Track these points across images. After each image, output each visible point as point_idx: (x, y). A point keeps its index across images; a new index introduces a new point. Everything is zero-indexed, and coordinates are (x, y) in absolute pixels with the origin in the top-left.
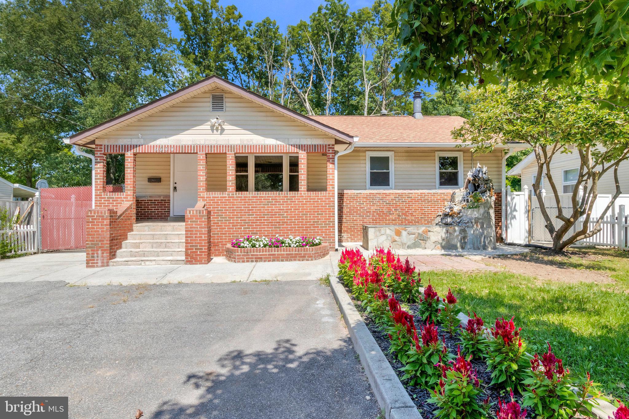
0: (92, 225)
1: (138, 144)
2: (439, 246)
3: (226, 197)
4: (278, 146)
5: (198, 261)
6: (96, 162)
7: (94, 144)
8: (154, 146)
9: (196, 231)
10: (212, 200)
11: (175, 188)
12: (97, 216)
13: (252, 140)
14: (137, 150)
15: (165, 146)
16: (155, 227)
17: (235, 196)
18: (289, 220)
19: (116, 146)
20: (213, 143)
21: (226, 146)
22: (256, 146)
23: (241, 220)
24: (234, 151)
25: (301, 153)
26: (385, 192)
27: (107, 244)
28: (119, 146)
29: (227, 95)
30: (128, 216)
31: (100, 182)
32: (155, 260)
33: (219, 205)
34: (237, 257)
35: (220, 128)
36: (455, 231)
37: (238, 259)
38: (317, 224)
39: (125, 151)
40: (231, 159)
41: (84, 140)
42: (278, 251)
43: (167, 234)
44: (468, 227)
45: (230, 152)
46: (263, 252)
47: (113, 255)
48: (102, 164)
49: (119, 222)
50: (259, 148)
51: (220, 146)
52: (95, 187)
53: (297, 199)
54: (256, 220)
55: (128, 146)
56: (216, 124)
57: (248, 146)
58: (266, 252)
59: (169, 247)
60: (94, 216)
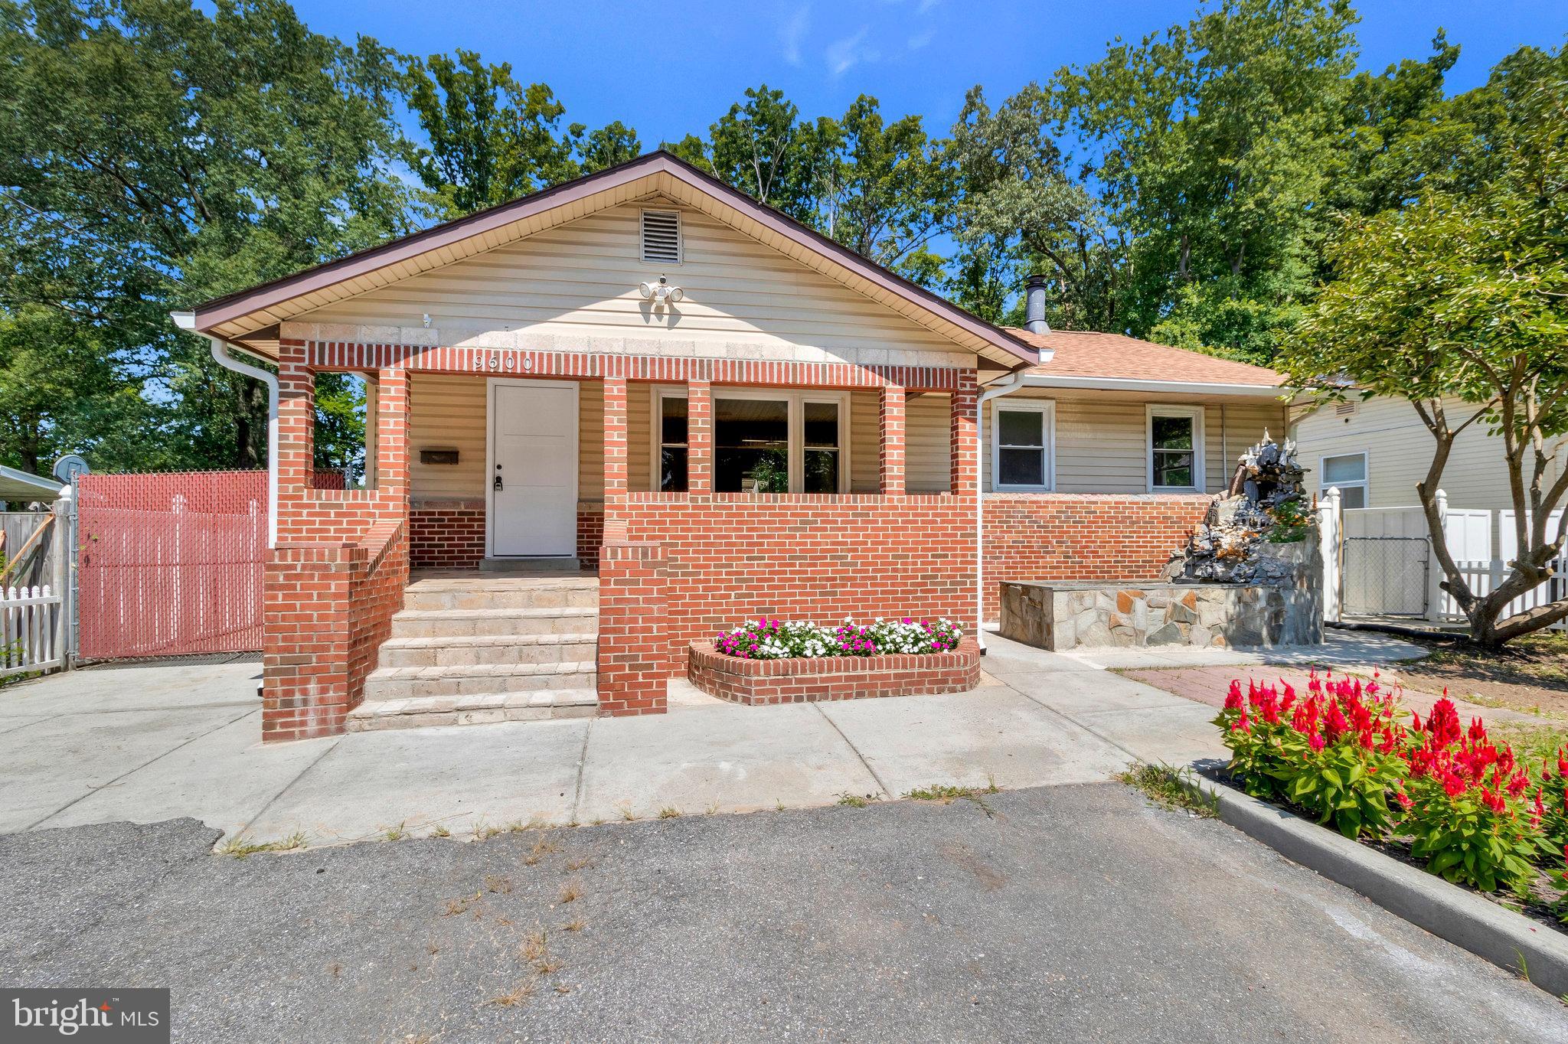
0: (285, 597)
1: (422, 342)
2: (1221, 636)
3: (686, 507)
4: (831, 367)
5: (639, 704)
6: (281, 394)
7: (277, 337)
8: (470, 352)
9: (632, 611)
10: (645, 515)
11: (498, 480)
12: (304, 567)
13: (759, 348)
14: (419, 362)
15: (506, 354)
16: (473, 596)
17: (712, 504)
18: (860, 571)
19: (351, 346)
20: (650, 351)
21: (686, 361)
22: (771, 364)
23: (727, 573)
24: (709, 376)
25: (891, 390)
26: (1035, 498)
27: (338, 657)
28: (360, 347)
29: (687, 218)
30: (392, 564)
31: (297, 455)
32: (501, 707)
33: (666, 530)
34: (754, 688)
35: (667, 310)
36: (1256, 598)
37: (758, 692)
38: (932, 584)
39: (379, 363)
40: (700, 400)
41: (243, 321)
42: (872, 668)
43: (519, 618)
44: (1285, 588)
45: (697, 380)
46: (830, 670)
47: (355, 694)
48: (303, 400)
49: (373, 582)
50: (779, 372)
51: (669, 361)
52: (280, 472)
53: (882, 515)
54: (771, 573)
55: (388, 347)
56: (659, 298)
57: (748, 364)
58: (838, 669)
59: (530, 660)
60: (293, 567)
